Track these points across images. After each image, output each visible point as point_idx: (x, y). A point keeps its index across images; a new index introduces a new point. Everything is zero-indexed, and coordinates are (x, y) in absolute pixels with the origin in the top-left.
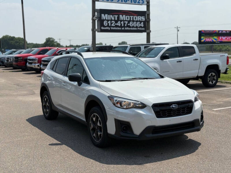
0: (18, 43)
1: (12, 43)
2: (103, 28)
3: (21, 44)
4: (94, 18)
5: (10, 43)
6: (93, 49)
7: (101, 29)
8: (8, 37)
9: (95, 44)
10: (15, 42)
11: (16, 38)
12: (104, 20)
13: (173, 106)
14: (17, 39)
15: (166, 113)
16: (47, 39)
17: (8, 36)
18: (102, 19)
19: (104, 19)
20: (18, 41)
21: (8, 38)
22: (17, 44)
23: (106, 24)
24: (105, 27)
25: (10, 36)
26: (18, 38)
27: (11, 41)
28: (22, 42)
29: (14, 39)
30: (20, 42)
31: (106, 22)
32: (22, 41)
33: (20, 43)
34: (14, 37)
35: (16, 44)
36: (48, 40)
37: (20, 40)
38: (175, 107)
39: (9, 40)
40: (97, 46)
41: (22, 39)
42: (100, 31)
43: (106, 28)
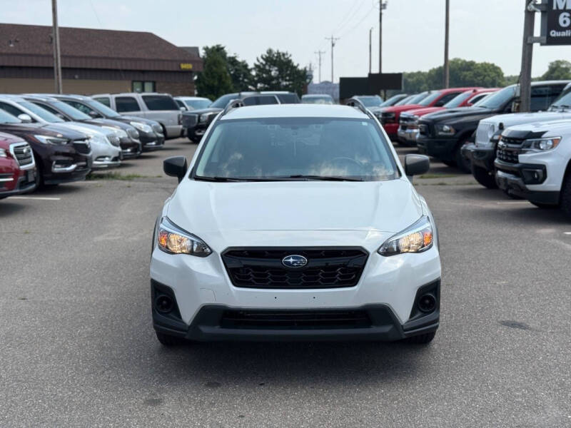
0: (482, 77)
1: (465, 76)
2: (554, 34)
3: (487, 78)
4: (529, 8)
5: (462, 77)
6: (521, 92)
7: (549, 36)
8: (460, 62)
9: (530, 79)
10: (475, 74)
11: (477, 64)
12: (559, 12)
13: (289, 258)
14: (478, 68)
15: (266, 275)
16: (552, 64)
17: (459, 60)
18: (555, 8)
19: (561, 7)
20: (480, 71)
21: (458, 64)
22: (479, 78)
23: (565, 22)
24: (564, 29)
25: (465, 61)
26: (482, 64)
27: (465, 73)
28: (490, 73)
29: (472, 67)
30: (486, 74)
31: (565, 16)
32: (491, 71)
33: (485, 76)
34: (472, 63)
35: (475, 80)
36: (554, 66)
37: (485, 70)
38: (294, 262)
39: (460, 69)
40: (533, 84)
41: (491, 67)
42: (545, 41)
43: (564, 34)
